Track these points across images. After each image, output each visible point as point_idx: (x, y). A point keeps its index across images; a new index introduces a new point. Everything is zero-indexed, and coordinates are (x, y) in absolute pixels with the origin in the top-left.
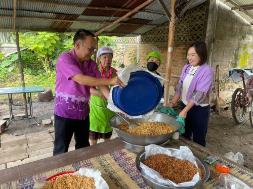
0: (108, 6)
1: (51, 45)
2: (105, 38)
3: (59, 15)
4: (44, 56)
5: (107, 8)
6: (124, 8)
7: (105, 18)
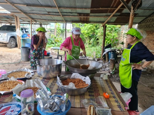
0: (101, 7)
1: (90, 31)
2: (113, 26)
3: (80, 14)
4: (86, 37)
5: (101, 9)
6: (112, 7)
7: (104, 14)
